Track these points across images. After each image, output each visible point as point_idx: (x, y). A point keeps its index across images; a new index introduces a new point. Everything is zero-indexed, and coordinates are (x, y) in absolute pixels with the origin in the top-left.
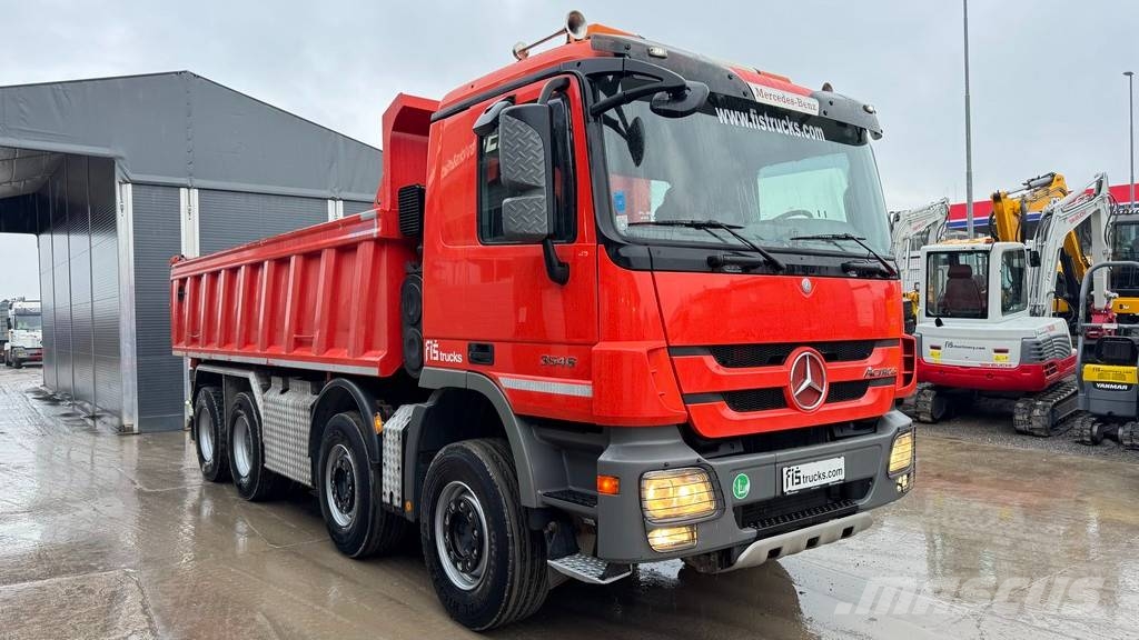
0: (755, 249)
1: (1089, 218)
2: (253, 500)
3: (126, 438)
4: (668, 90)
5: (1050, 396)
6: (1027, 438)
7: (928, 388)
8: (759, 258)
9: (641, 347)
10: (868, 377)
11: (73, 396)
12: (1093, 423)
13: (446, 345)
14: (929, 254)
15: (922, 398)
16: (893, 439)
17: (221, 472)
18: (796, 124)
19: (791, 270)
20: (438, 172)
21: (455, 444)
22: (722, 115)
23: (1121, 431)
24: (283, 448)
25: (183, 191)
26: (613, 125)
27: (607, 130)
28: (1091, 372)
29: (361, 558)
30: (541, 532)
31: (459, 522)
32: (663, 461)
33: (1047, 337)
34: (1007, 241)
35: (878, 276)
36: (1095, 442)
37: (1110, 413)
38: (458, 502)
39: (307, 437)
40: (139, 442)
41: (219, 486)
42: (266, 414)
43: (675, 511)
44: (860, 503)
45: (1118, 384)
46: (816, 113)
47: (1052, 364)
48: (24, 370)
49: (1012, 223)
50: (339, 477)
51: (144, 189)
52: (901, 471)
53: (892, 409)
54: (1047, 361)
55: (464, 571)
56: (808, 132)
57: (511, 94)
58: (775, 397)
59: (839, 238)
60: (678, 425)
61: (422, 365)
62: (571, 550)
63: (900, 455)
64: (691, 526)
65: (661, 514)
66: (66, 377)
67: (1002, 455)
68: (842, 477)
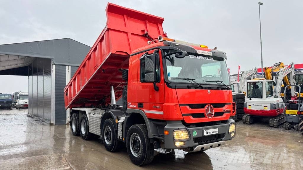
0: (197, 84)
1: (289, 73)
2: (86, 140)
3: (52, 126)
4: (179, 53)
5: (279, 118)
6: (272, 128)
7: (248, 115)
8: (199, 86)
9: (173, 104)
10: (224, 111)
11: (37, 116)
12: (288, 124)
13: (132, 103)
14: (248, 82)
15: (247, 118)
16: (230, 125)
17: (78, 133)
18: (207, 57)
19: (206, 88)
20: (132, 63)
21: (134, 125)
22: (191, 56)
23: (295, 126)
24: (94, 127)
25: (67, 67)
26: (168, 59)
27: (167, 60)
28: (288, 112)
29: (112, 152)
30: (153, 143)
31: (135, 142)
32: (178, 128)
33: (277, 103)
34: (269, 79)
35: (226, 89)
36: (289, 129)
37: (292, 122)
38: (135, 138)
39: (100, 124)
40: (55, 127)
41: (76, 137)
42: (90, 120)
43: (180, 138)
44: (222, 139)
45: (294, 115)
46: (211, 55)
47: (278, 110)
48: (21, 110)
49: (270, 75)
50: (108, 133)
51: (58, 66)
52: (232, 132)
53: (229, 118)
54: (277, 109)
55: (136, 153)
56: (210, 59)
57: (147, 52)
58: (202, 115)
59: (216, 81)
60: (181, 120)
61: (127, 108)
62: (159, 147)
63: (232, 128)
64: (184, 141)
65: (178, 139)
66: (35, 111)
67: (265, 132)
68: (218, 133)
